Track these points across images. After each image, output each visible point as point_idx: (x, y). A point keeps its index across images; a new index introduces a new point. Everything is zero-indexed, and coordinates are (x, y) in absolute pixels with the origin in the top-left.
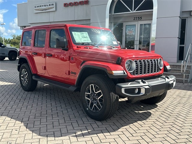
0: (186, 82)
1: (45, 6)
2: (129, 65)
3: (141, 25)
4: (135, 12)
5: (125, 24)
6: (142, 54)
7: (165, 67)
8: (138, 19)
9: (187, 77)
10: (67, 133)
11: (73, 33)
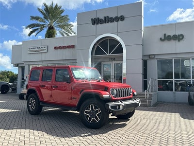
0: (150, 106)
1: (38, 48)
2: (112, 92)
3: (115, 64)
4: (110, 55)
5: (103, 63)
6: (118, 85)
7: (133, 93)
8: (112, 60)
9: (150, 102)
10: (76, 136)
11: (74, 71)
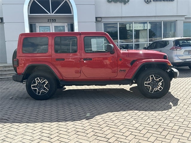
3: (56, 27)
4: (53, 14)
5: (38, 25)
8: (52, 21)
